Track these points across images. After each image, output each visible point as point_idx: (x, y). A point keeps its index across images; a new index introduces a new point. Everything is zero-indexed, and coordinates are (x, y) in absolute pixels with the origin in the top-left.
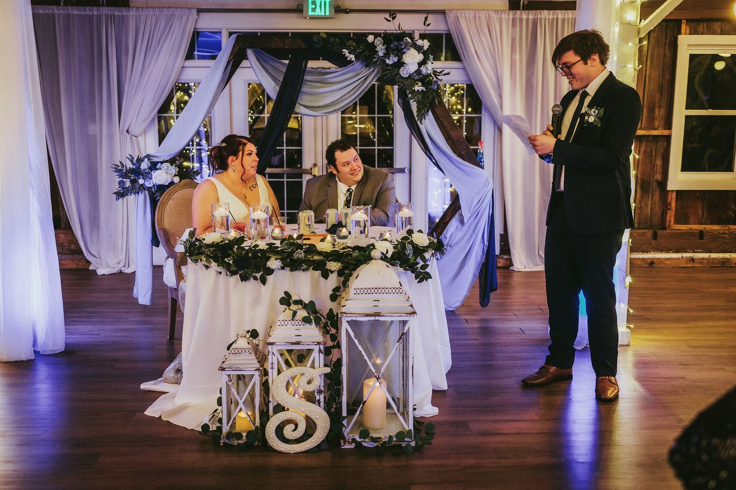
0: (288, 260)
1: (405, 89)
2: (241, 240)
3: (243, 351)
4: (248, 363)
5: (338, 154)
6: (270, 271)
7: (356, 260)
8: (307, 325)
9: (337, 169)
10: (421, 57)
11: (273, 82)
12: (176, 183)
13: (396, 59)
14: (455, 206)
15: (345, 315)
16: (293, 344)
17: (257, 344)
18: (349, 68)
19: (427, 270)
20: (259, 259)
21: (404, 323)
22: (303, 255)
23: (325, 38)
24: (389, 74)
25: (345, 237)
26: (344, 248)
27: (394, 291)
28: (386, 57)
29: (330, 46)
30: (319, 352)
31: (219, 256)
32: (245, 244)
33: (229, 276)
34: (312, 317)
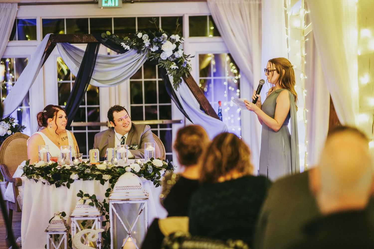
0: (82, 175)
1: (165, 67)
2: (56, 165)
3: (58, 222)
4: (60, 228)
5: (115, 114)
6: (72, 181)
7: (118, 174)
8: (92, 207)
9: (114, 124)
10: (174, 46)
11: (75, 65)
12: (9, 134)
13: (157, 48)
15: (111, 200)
16: (84, 217)
17: (65, 220)
18: (126, 54)
19: (159, 179)
20: (66, 174)
21: (142, 204)
22: (90, 171)
23: (109, 35)
24: (153, 58)
26: (112, 168)
27: (137, 188)
28: (150, 47)
29: (113, 40)
30: (98, 221)
31: (44, 174)
32: (58, 166)
33: (49, 185)
34: (94, 203)
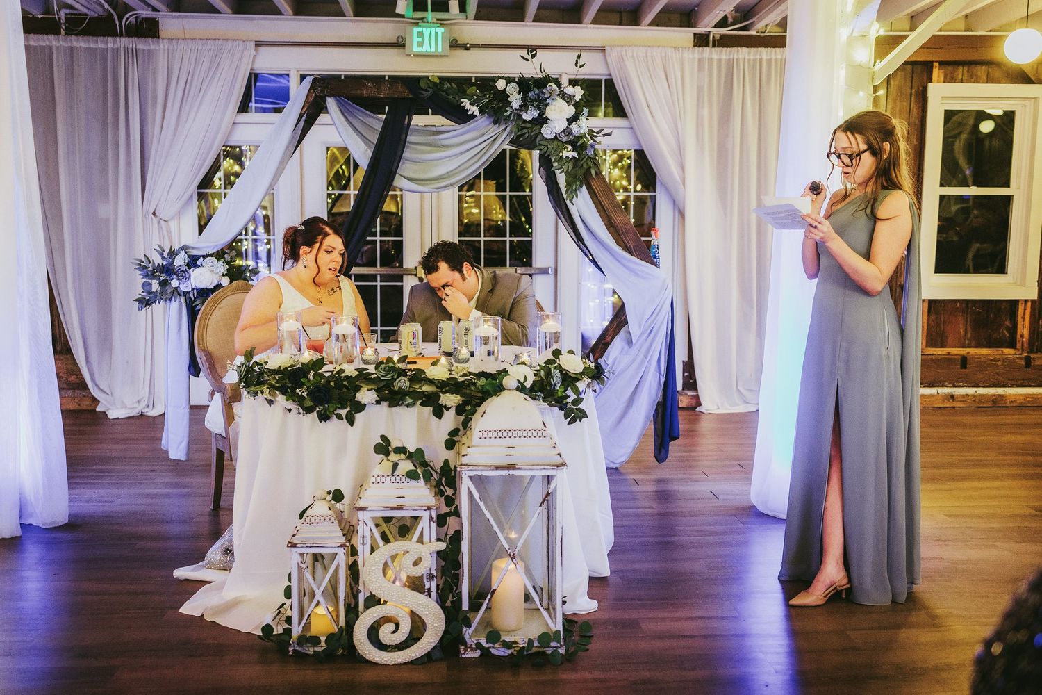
0: (386, 392)
1: (549, 155)
2: (319, 363)
3: (322, 519)
4: (329, 537)
6: (360, 407)
7: (482, 392)
8: (413, 482)
10: (571, 110)
11: (364, 145)
12: (224, 285)
13: (536, 113)
14: (619, 319)
15: (466, 467)
16: (392, 509)
17: (342, 510)
18: (470, 125)
19: (580, 406)
20: (345, 390)
21: (549, 479)
22: (407, 383)
23: (436, 83)
24: (527, 134)
25: (466, 361)
26: (464, 375)
27: (535, 434)
28: (522, 110)
29: (444, 94)
30: (430, 521)
31: (288, 386)
32: (325, 368)
33: (302, 414)
34: (419, 471)
